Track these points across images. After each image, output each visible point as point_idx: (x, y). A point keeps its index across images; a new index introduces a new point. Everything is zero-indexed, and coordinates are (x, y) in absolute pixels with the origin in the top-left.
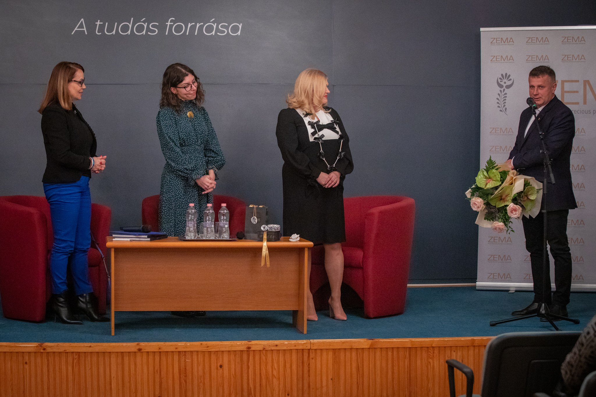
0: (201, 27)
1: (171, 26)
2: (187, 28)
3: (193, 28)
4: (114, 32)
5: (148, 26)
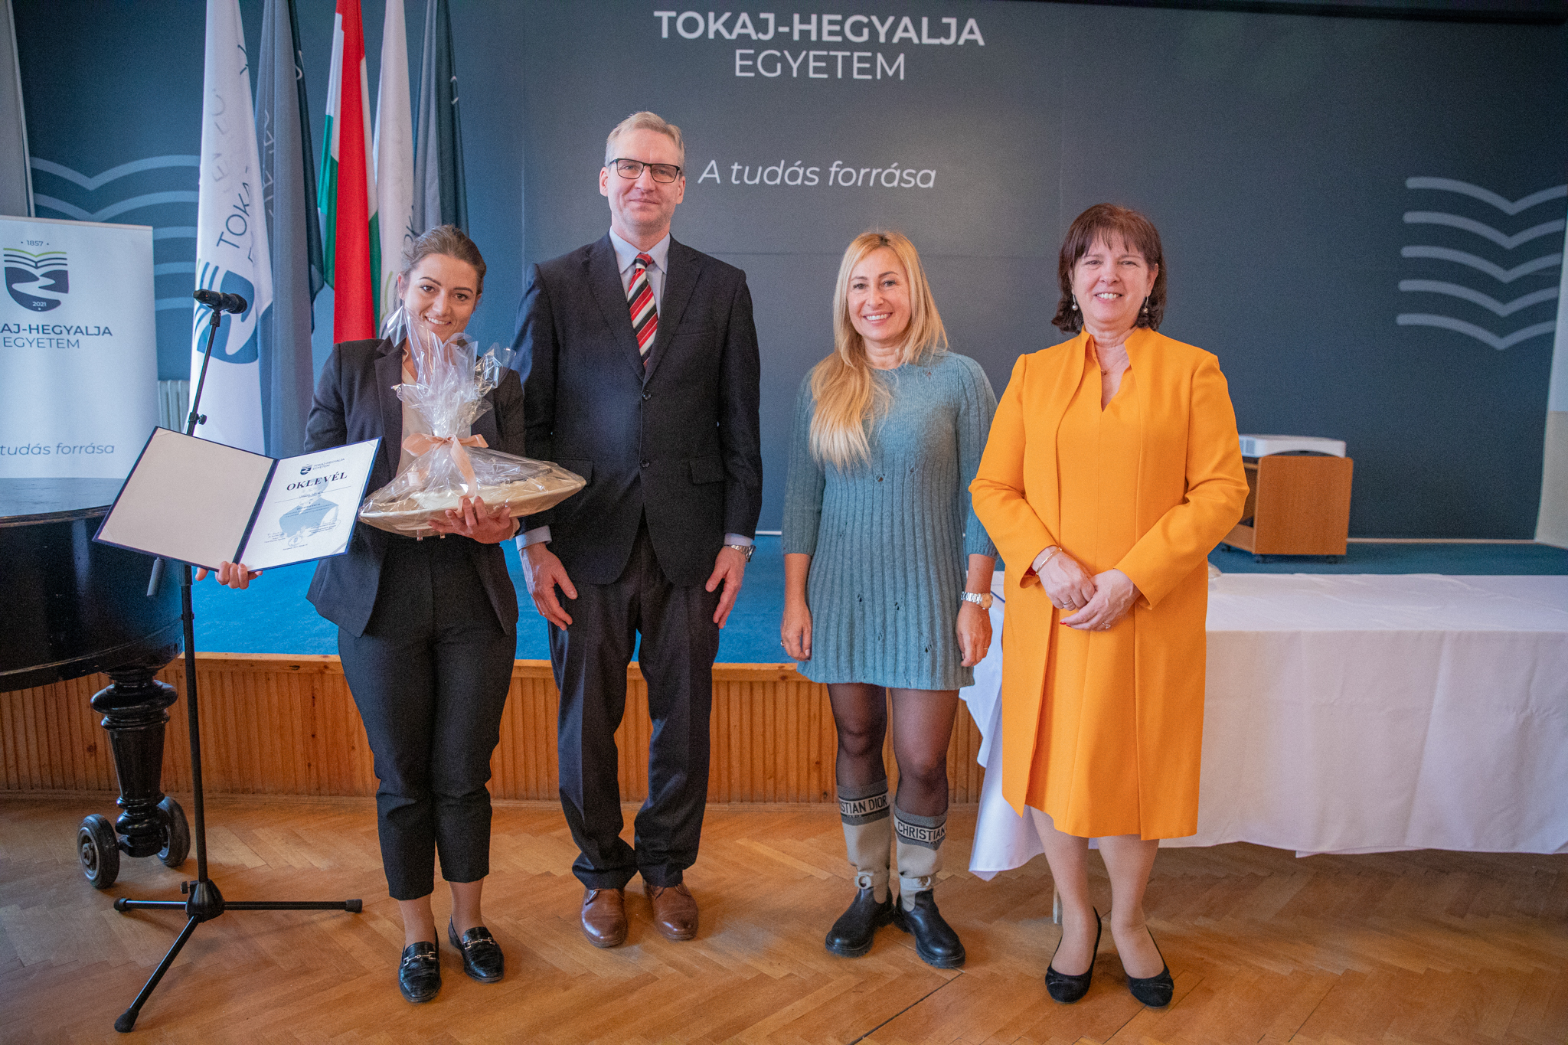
0: (879, 175)
1: (837, 173)
2: (858, 177)
3: (867, 176)
4: (757, 181)
5: (805, 173)
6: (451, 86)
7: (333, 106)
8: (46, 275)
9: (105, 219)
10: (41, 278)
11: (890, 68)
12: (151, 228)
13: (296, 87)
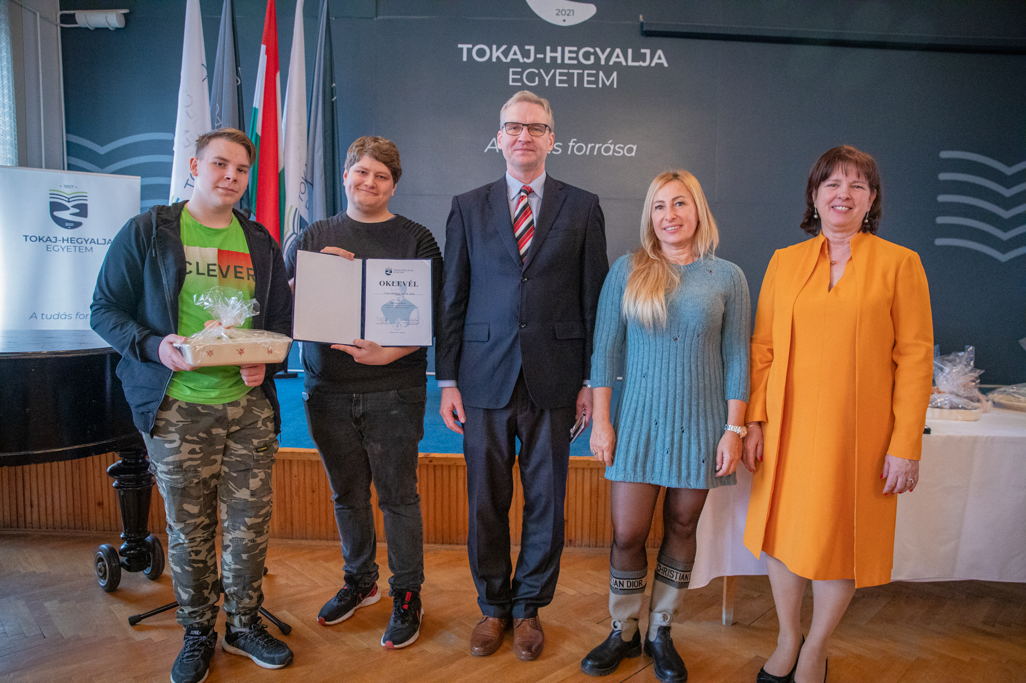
0: (600, 148)
1: (573, 147)
2: (587, 149)
3: (593, 148)
6: (332, 89)
7: (258, 101)
8: (74, 207)
9: (112, 171)
10: (71, 208)
11: (608, 80)
12: (140, 177)
13: (236, 89)
